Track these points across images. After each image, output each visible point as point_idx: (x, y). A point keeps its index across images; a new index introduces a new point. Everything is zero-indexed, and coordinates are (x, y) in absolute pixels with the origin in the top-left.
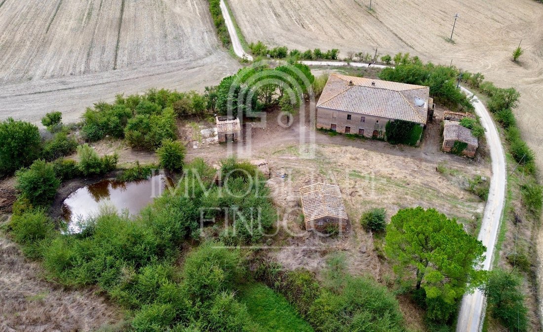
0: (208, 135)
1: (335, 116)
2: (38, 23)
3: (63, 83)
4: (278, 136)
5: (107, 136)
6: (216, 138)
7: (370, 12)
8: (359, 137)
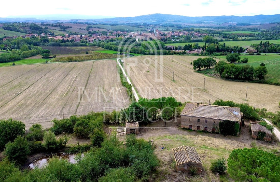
0: (121, 131)
1: (191, 120)
2: (40, 97)
3: (47, 119)
4: (159, 132)
5: (64, 133)
6: (125, 133)
7: (204, 91)
8: (205, 132)
